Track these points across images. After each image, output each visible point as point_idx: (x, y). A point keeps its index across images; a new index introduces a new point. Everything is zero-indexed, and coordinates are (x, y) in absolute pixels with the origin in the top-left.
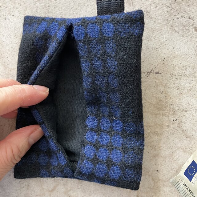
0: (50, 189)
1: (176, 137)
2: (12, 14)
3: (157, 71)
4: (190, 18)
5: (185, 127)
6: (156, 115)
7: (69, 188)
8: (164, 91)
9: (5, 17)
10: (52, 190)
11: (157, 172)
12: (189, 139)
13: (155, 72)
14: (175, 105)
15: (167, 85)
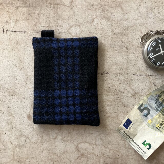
0: (54, 138)
1: (119, 107)
2: (28, 46)
3: (107, 72)
4: (123, 43)
5: (123, 101)
6: (107, 95)
7: (64, 137)
8: (111, 83)
9: (24, 47)
10: (55, 138)
11: (110, 126)
12: (125, 107)
13: (105, 73)
14: (117, 89)
15: (112, 79)
